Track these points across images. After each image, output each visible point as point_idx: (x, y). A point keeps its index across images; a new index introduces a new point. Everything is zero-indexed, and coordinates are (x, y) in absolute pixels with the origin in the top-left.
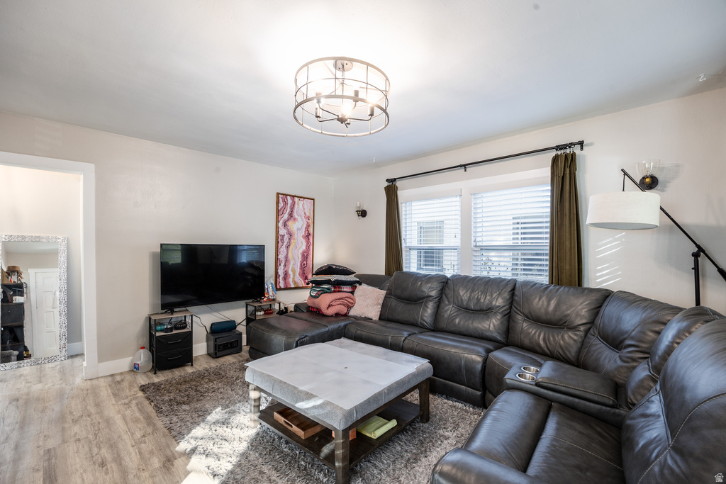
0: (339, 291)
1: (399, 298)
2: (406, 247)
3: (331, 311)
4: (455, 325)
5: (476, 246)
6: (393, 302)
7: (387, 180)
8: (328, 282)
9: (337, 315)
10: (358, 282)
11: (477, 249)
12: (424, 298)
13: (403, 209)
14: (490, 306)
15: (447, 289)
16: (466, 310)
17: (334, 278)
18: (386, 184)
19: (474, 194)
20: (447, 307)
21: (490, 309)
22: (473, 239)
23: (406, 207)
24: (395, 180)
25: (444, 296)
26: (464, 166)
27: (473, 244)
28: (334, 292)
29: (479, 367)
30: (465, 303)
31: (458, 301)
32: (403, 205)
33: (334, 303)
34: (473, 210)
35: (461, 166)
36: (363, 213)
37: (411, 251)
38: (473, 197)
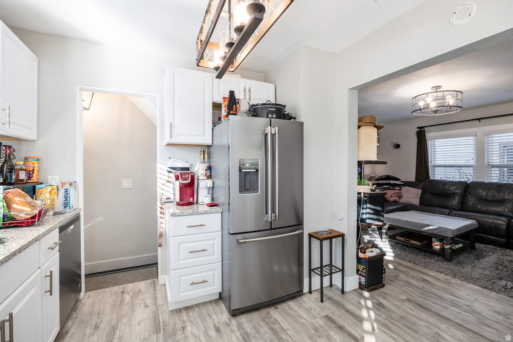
0: (394, 189)
1: (433, 194)
2: (432, 166)
3: (392, 199)
4: (478, 208)
5: (489, 165)
6: (428, 196)
7: (418, 128)
8: (389, 184)
9: (395, 201)
10: (402, 185)
11: (489, 167)
12: (452, 194)
13: (430, 144)
14: (504, 198)
15: (469, 189)
16: (486, 201)
17: (392, 182)
18: (417, 130)
19: (487, 135)
20: (470, 199)
21: (504, 200)
22: (486, 161)
23: (431, 142)
24: (424, 127)
25: (467, 193)
26: (479, 119)
27: (486, 164)
28: (392, 189)
29: (504, 227)
30: (484, 197)
31: (479, 195)
32: (430, 141)
33: (392, 195)
34: (486, 144)
35: (477, 119)
36: (397, 146)
37: (436, 168)
38: (486, 136)
